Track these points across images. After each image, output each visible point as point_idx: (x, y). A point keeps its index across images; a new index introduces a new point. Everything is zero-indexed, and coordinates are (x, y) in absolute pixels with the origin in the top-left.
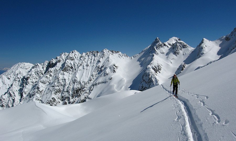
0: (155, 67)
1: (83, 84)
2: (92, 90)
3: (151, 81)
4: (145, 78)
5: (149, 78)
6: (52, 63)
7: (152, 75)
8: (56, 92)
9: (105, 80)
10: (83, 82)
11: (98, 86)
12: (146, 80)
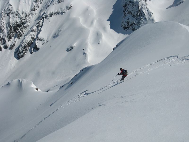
1: (23, 16)
2: (41, 26)
3: (142, 14)
4: (130, 8)
5: (138, 10)
7: (142, 5)
9: (61, 9)
10: (23, 13)
11: (51, 19)
12: (133, 13)
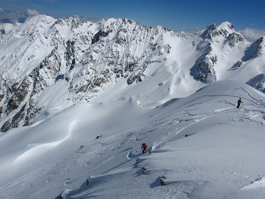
0: (213, 57)
1: (136, 59)
2: (146, 68)
3: (209, 72)
4: (202, 67)
5: (207, 68)
6: (103, 32)
7: (211, 66)
8: (110, 63)
9: (160, 59)
10: (136, 57)
11: (152, 64)
12: (204, 70)
